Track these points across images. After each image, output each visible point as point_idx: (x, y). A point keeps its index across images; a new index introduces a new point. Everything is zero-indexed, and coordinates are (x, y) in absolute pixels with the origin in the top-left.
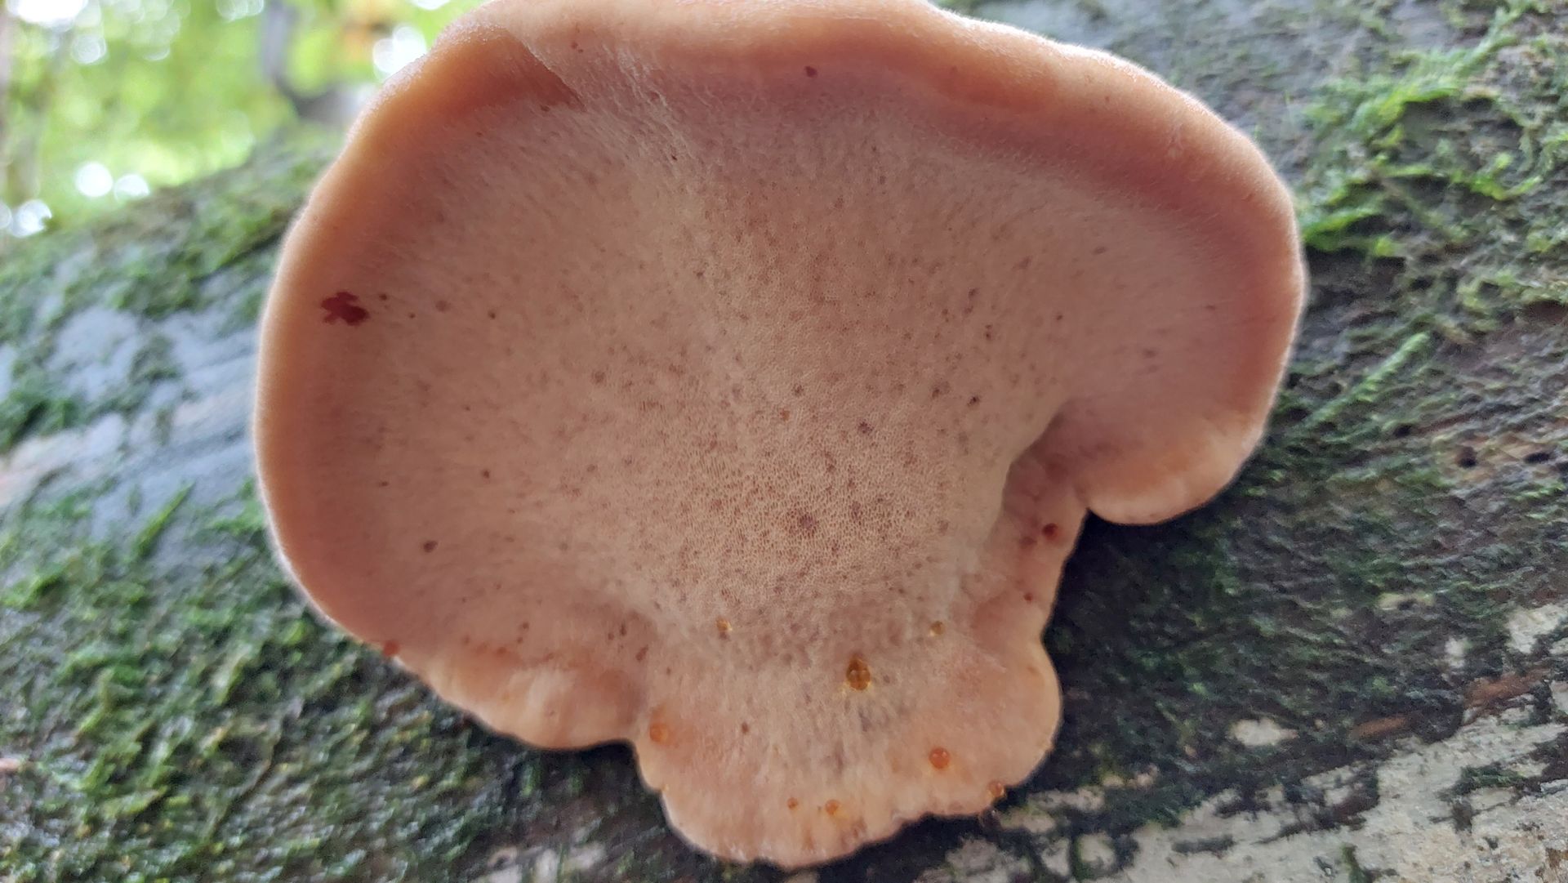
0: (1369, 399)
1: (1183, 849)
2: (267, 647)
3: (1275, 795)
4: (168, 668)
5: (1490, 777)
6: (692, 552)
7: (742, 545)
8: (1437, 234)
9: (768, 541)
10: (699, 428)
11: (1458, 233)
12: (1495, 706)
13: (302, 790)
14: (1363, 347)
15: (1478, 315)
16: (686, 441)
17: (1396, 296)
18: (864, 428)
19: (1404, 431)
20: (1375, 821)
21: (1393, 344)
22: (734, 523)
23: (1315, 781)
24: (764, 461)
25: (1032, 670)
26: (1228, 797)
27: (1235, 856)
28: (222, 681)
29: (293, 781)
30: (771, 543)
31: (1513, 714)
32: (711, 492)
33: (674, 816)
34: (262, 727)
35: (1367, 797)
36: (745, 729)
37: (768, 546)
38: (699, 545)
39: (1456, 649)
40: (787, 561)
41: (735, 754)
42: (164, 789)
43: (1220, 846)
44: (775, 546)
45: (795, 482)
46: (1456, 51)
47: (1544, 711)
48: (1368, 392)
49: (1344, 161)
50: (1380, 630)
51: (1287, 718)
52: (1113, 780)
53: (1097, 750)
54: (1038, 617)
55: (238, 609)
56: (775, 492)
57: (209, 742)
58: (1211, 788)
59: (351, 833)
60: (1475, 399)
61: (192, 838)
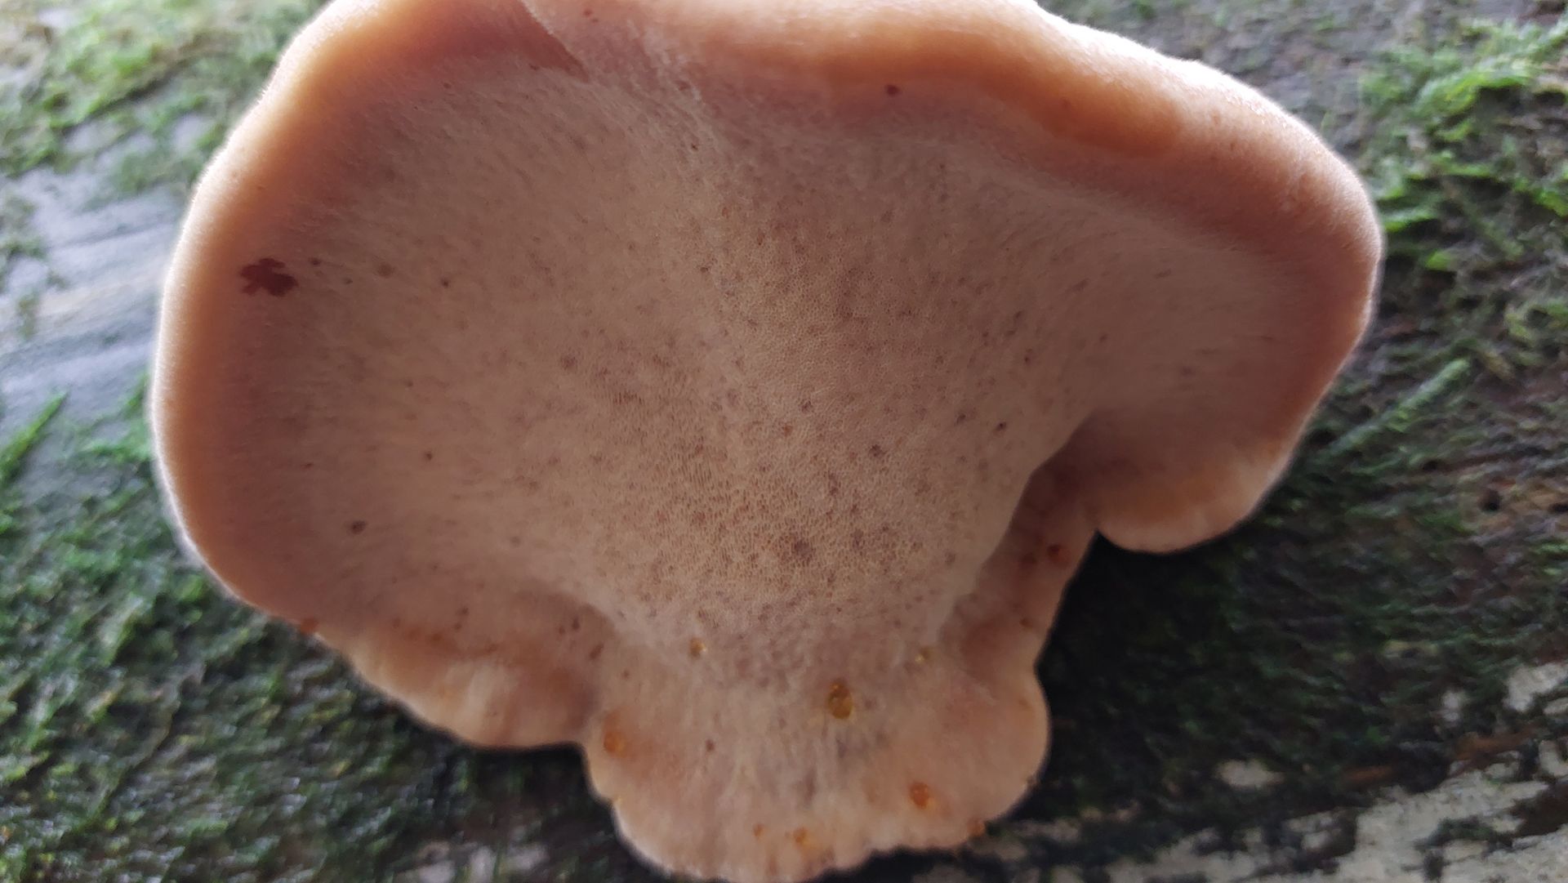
0: (1400, 428)
2: (161, 601)
3: (1254, 837)
4: (45, 617)
5: (1466, 830)
6: (667, 567)
7: (726, 566)
8: (1492, 248)
9: (756, 566)
10: (684, 429)
11: (1513, 249)
12: (1482, 761)
13: (206, 765)
14: (1398, 368)
15: (1523, 345)
16: (667, 442)
17: (1440, 314)
18: (876, 451)
19: (1431, 466)
20: (1349, 867)
21: (1431, 369)
22: (718, 541)
23: (1295, 825)
24: (757, 476)
25: (1023, 704)
26: (1206, 836)
28: (111, 637)
29: (194, 755)
30: (759, 568)
31: (1499, 770)
32: (693, 503)
33: (625, 827)
34: (158, 693)
35: (1345, 843)
36: (710, 746)
37: (755, 572)
38: (676, 559)
39: (1453, 702)
40: (776, 590)
41: (698, 773)
42: (45, 755)
44: (764, 572)
45: (792, 503)
46: (1530, 28)
47: (1529, 769)
48: (1400, 421)
49: (1401, 148)
50: (1380, 677)
51: (1274, 760)
52: (1092, 813)
53: (1079, 782)
54: (1032, 646)
55: (125, 552)
56: (768, 512)
57: (96, 706)
58: (1190, 826)
59: (263, 816)
60: (1507, 438)
61: (78, 810)
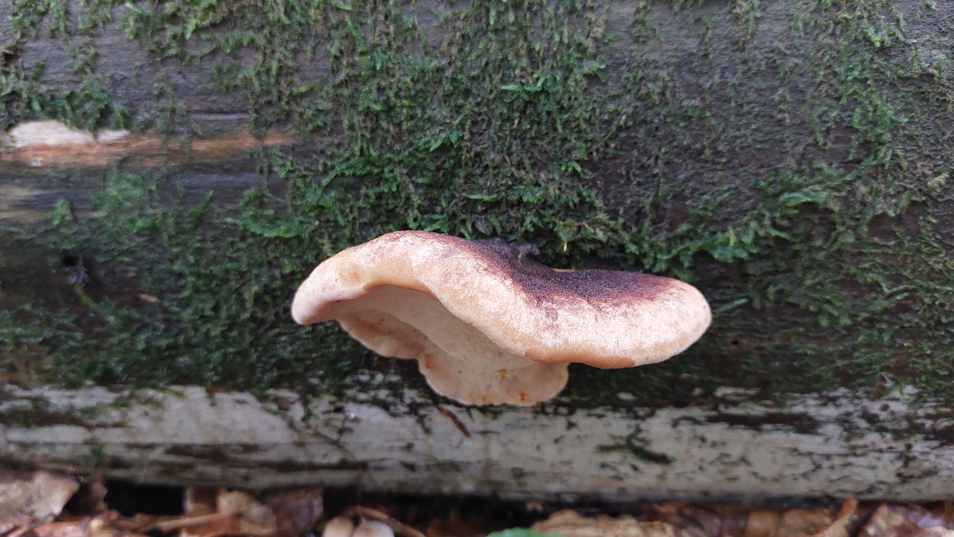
1: (589, 415)
3: (623, 410)
11: (783, 266)
15: (769, 301)
17: (746, 284)
20: (650, 421)
21: (733, 300)
23: (636, 409)
26: (608, 407)
27: (604, 420)
28: (249, 295)
31: (705, 407)
33: (429, 382)
35: (651, 415)
36: (460, 372)
39: (697, 391)
41: (455, 377)
42: (227, 328)
43: (600, 416)
46: (841, 171)
47: (715, 408)
50: (677, 381)
51: (636, 395)
52: (576, 397)
58: (605, 405)
60: (750, 326)
